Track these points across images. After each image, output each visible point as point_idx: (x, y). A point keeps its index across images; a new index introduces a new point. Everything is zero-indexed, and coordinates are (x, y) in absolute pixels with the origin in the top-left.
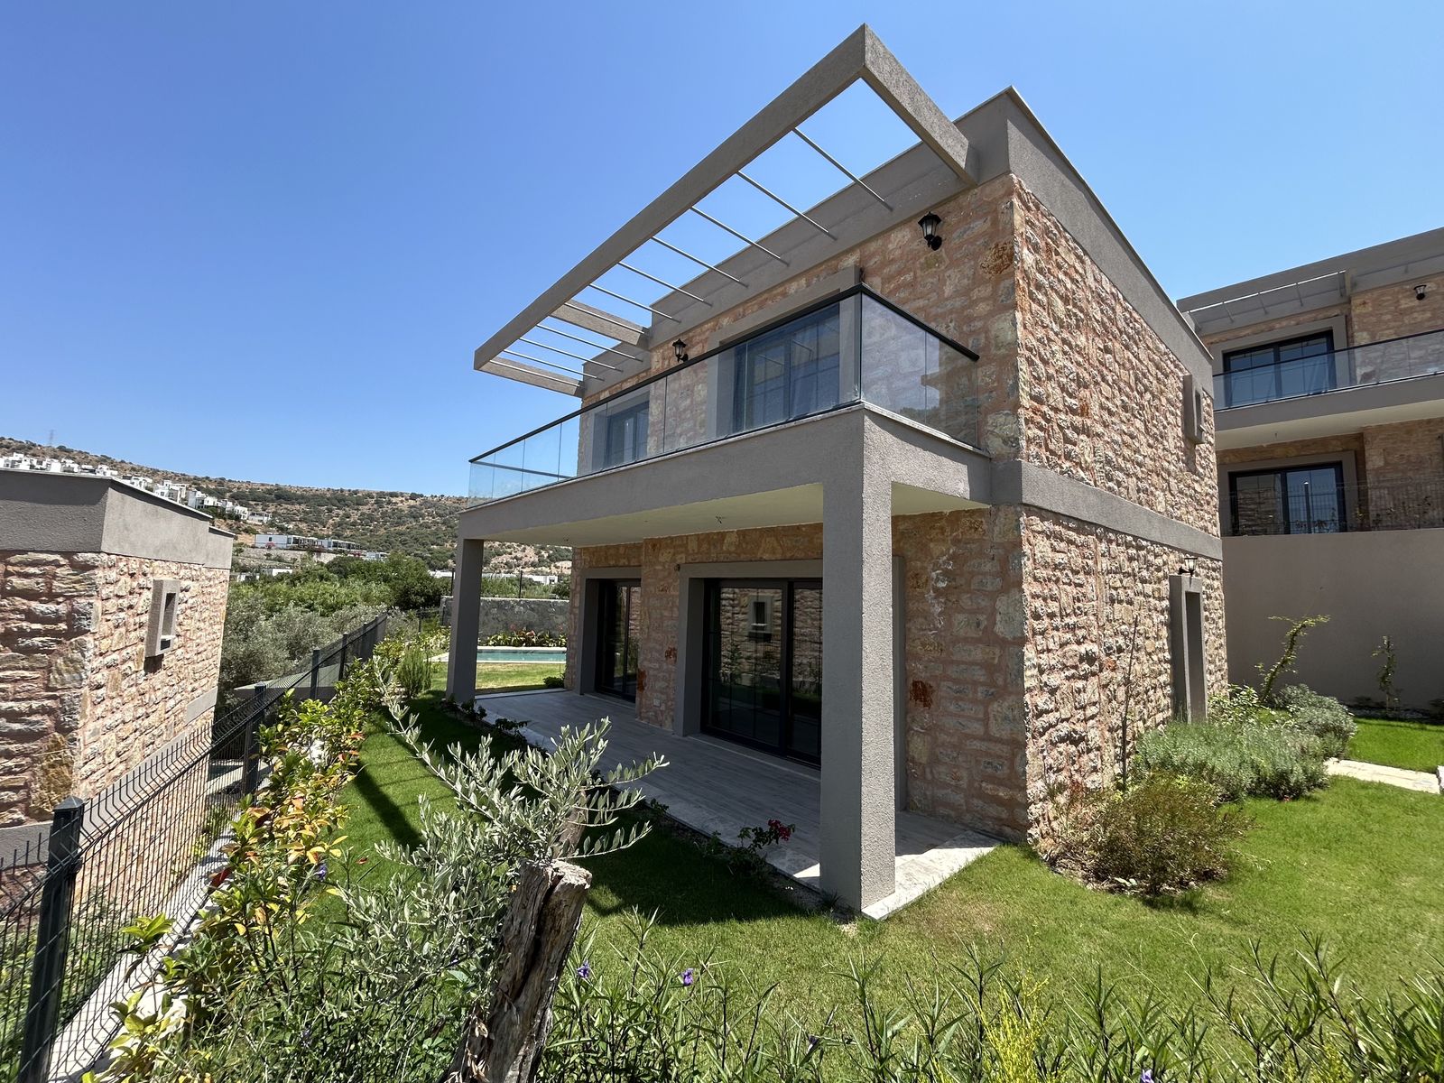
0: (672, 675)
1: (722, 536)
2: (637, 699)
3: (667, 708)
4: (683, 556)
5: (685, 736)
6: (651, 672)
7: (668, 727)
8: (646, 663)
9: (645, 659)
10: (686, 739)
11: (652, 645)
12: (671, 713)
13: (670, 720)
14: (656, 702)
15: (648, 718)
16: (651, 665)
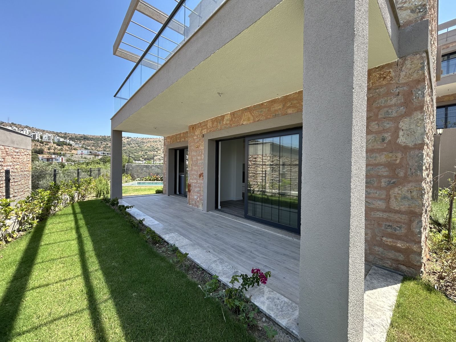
0: (202, 185)
1: (223, 117)
2: (188, 196)
3: (200, 199)
4: (206, 130)
5: (207, 211)
6: (193, 184)
7: (201, 208)
8: (191, 181)
9: (191, 179)
10: (208, 213)
11: (193, 172)
12: (202, 202)
13: (201, 204)
14: (195, 197)
15: (193, 204)
16: (193, 181)
